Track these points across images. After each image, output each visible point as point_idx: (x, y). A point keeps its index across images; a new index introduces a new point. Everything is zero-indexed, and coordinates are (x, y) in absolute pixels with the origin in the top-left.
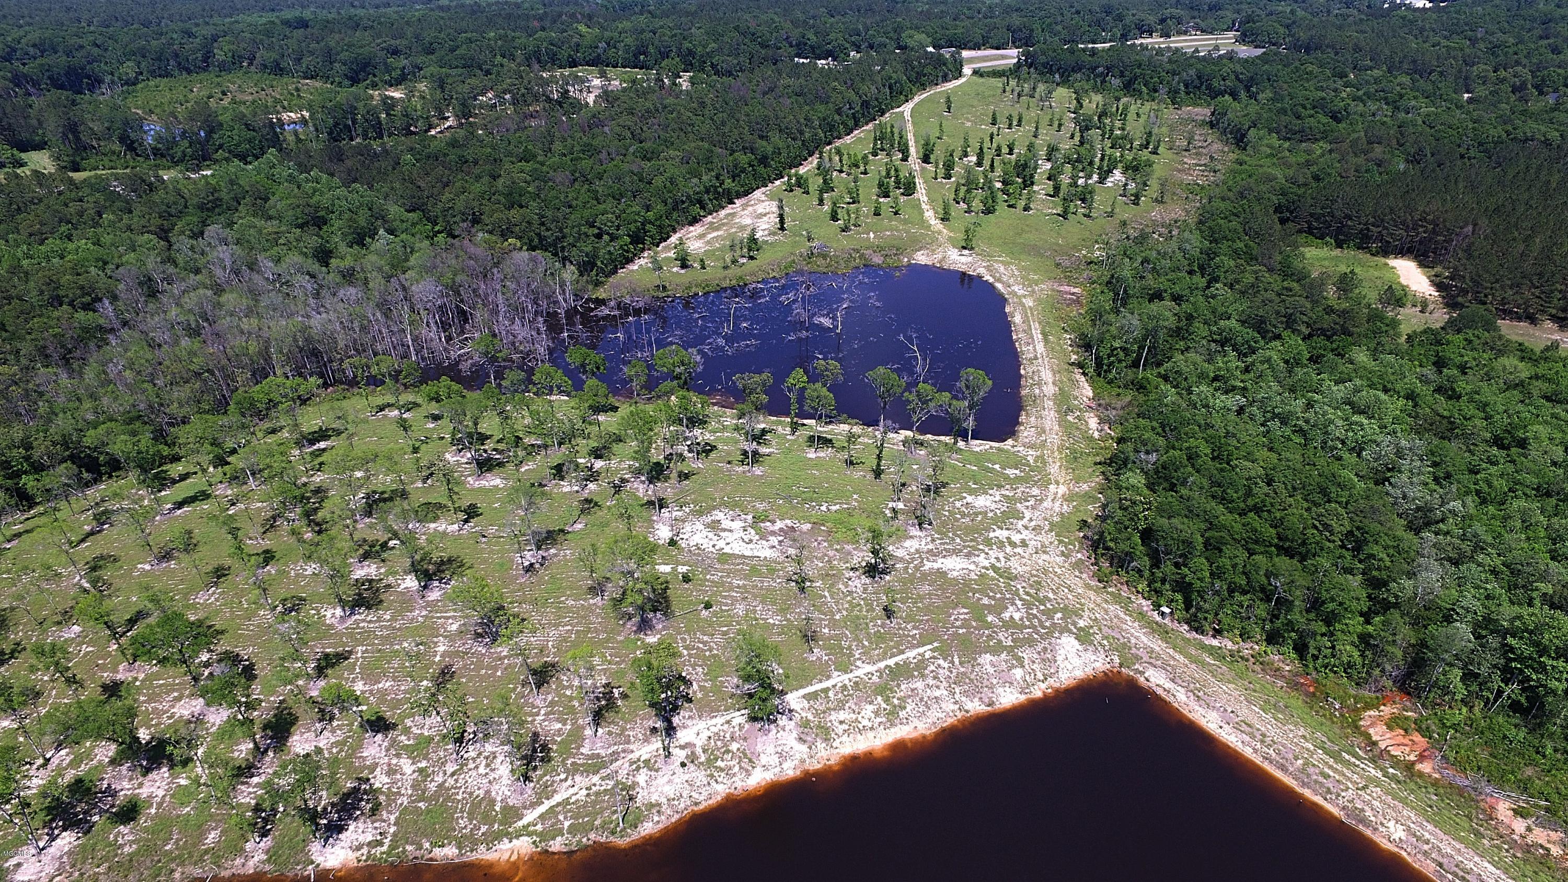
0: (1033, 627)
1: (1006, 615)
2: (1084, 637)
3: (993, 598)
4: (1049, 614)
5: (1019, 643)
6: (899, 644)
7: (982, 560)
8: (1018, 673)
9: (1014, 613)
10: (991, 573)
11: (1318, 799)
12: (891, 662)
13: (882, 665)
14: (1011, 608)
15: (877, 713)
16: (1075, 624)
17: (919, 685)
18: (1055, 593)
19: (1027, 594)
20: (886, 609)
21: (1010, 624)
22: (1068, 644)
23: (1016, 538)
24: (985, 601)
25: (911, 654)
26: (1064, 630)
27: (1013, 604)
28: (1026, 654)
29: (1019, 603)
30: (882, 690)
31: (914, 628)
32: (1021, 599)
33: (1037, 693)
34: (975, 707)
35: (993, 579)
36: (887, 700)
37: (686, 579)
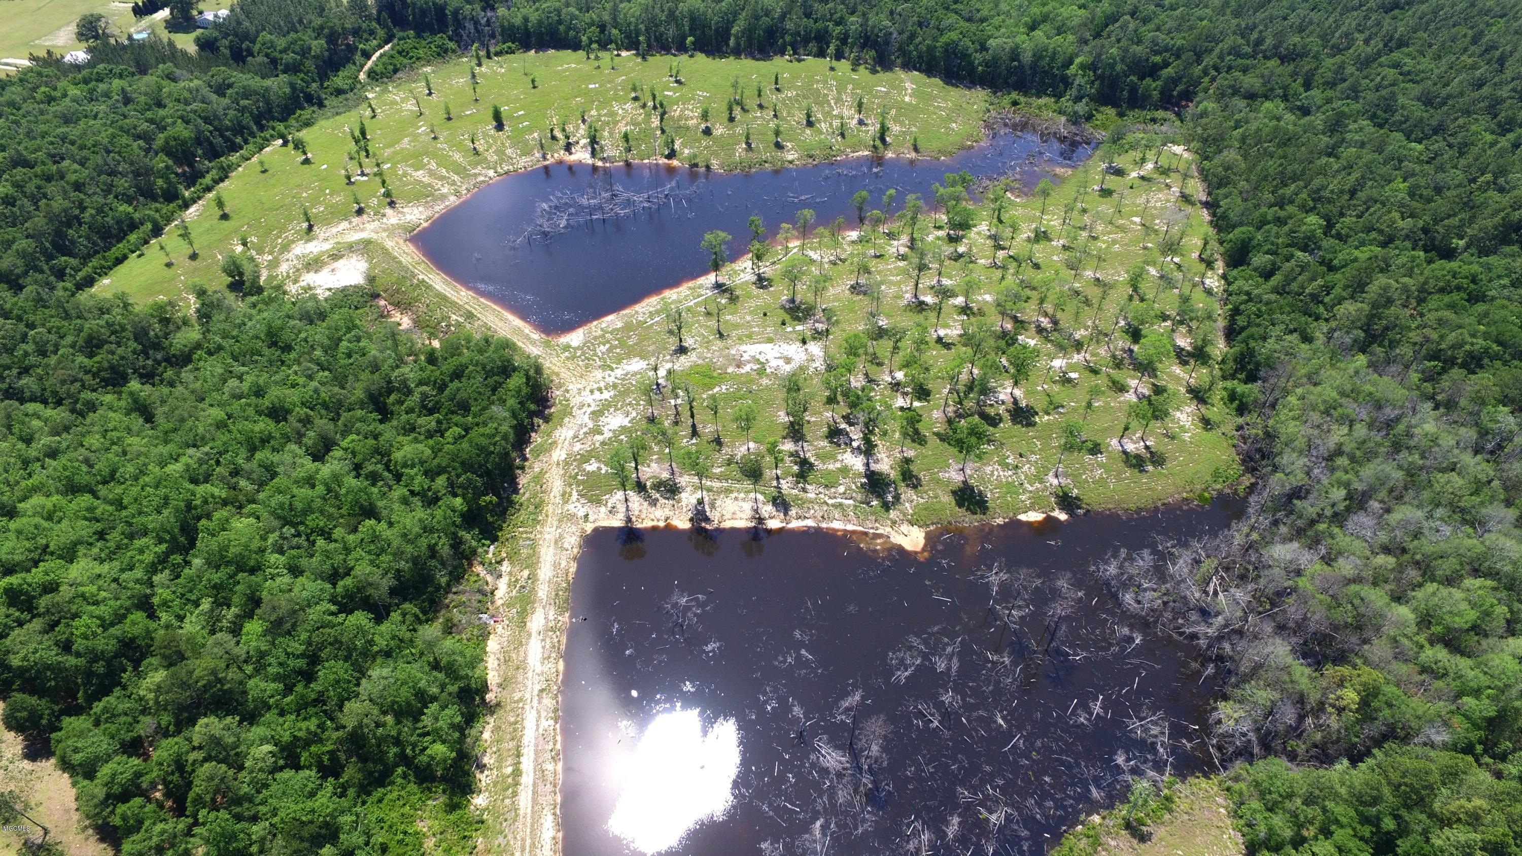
0: (594, 345)
1: (608, 346)
2: (567, 348)
3: (614, 353)
4: (584, 354)
5: (603, 336)
6: (664, 322)
7: (619, 372)
8: (605, 326)
9: (603, 348)
10: (614, 366)
12: (666, 314)
13: (671, 312)
14: (604, 351)
15: (670, 299)
16: (570, 353)
17: (653, 310)
19: (594, 360)
20: (672, 333)
21: (606, 343)
22: (576, 343)
23: (597, 395)
24: (618, 350)
25: (657, 319)
26: (577, 348)
27: (603, 353)
28: (599, 333)
29: (600, 354)
30: (668, 305)
31: (656, 330)
32: (598, 356)
33: (595, 323)
34: (625, 312)
35: (614, 363)
36: (667, 302)
37: (784, 324)
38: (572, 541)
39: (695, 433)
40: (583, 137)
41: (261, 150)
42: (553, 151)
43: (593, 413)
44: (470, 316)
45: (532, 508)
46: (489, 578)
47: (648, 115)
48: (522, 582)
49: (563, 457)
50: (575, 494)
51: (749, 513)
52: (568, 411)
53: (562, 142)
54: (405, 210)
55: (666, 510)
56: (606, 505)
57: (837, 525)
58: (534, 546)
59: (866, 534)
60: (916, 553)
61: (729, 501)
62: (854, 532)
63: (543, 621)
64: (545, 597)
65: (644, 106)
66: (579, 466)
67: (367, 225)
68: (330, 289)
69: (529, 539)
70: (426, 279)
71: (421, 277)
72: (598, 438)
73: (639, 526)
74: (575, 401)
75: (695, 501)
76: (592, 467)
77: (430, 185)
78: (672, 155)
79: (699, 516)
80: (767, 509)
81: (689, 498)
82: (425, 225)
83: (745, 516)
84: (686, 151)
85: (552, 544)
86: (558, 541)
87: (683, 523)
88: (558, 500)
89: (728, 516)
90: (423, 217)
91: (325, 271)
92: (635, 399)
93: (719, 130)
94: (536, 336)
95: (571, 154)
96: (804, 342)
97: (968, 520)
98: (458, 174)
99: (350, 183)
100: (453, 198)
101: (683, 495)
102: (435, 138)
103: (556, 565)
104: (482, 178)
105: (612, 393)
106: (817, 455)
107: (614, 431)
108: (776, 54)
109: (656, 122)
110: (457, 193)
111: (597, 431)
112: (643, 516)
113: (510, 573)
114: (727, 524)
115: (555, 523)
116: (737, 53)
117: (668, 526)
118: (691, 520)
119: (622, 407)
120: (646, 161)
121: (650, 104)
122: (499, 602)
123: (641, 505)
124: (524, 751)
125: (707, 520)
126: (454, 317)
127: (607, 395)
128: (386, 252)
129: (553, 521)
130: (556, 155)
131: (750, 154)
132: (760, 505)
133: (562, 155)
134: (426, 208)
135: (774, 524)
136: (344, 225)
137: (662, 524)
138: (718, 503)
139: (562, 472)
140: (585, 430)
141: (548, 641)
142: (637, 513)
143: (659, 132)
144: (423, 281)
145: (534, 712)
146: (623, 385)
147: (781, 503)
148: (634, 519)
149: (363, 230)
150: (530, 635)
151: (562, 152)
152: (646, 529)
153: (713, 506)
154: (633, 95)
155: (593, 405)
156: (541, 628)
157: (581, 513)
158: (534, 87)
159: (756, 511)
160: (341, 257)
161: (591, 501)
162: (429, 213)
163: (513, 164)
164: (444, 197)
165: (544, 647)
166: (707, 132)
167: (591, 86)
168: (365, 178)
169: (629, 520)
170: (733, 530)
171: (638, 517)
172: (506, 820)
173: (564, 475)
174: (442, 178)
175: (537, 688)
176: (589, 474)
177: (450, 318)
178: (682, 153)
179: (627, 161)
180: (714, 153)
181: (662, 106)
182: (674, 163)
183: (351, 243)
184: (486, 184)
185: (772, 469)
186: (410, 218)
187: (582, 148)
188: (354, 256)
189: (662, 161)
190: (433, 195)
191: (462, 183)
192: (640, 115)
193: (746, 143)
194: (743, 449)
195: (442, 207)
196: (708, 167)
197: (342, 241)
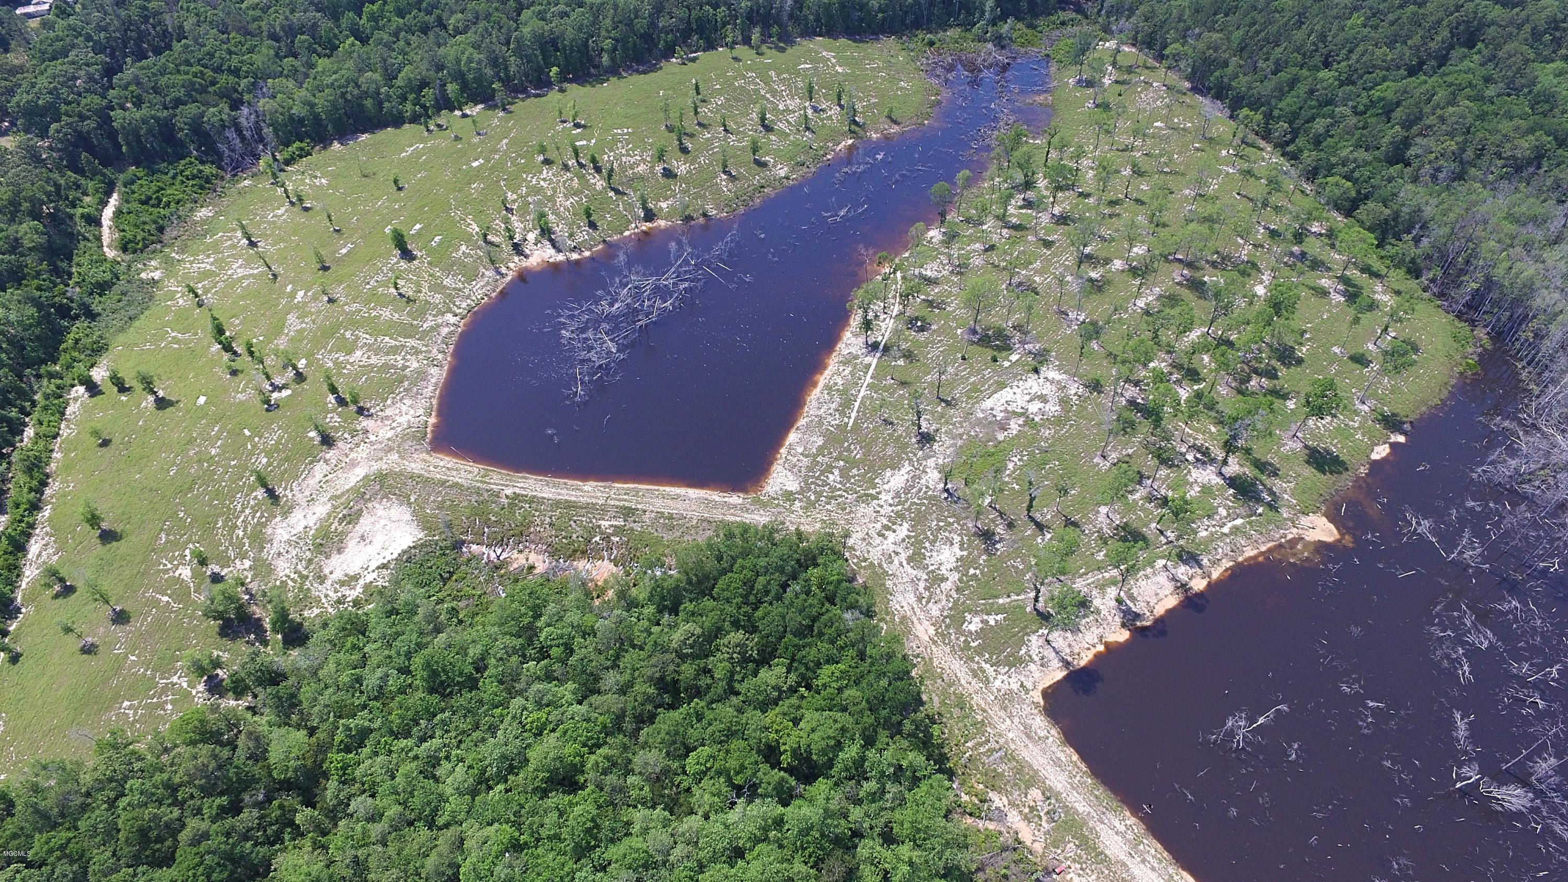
0: (818, 478)
1: (836, 472)
2: (789, 496)
3: (854, 477)
4: (819, 494)
5: (815, 463)
6: (864, 414)
7: (886, 497)
8: (800, 450)
9: (834, 477)
10: (873, 492)
11: (626, 486)
12: (857, 404)
13: (859, 400)
14: (838, 479)
15: (836, 384)
16: (801, 500)
17: (833, 406)
18: (828, 510)
19: (841, 496)
20: (891, 423)
21: (829, 469)
22: (793, 485)
23: (891, 536)
24: (855, 471)
25: (854, 415)
26: (802, 491)
27: (840, 483)
28: (806, 461)
29: (839, 486)
30: (844, 392)
31: (867, 428)
32: (840, 489)
33: (783, 451)
34: (802, 422)
35: (867, 489)
36: (838, 390)
37: (995, 360)
38: (1040, 723)
39: (1040, 527)
40: (526, 230)
41: (63, 414)
42: (505, 262)
43: (910, 560)
44: (627, 512)
45: (956, 712)
46: (991, 826)
47: (582, 177)
48: (1043, 808)
49: (932, 631)
50: (987, 666)
51: (1169, 587)
52: (879, 574)
53: (507, 248)
54: (388, 412)
55: (1094, 629)
56: (1032, 661)
57: (1250, 552)
58: (1009, 757)
59: (1281, 546)
60: (1339, 541)
61: (1143, 583)
62: (1270, 550)
63: (1118, 838)
64: (1088, 809)
65: (566, 168)
66: (960, 632)
67: (353, 455)
68: (384, 566)
69: (991, 751)
70: (517, 491)
71: (509, 491)
72: (946, 586)
73: (1083, 663)
74: (875, 556)
75: (1113, 603)
76: (974, 624)
77: (386, 367)
78: (650, 216)
79: (1129, 618)
80: (1182, 571)
81: (1105, 602)
82: (432, 420)
83: (1167, 592)
84: (664, 205)
85: (1027, 742)
86: (1028, 732)
87: (1123, 636)
88: (976, 685)
89: (1153, 601)
90: (421, 411)
91: (352, 544)
92: (939, 520)
93: (682, 168)
94: (735, 499)
95: (527, 257)
96: (1036, 371)
97: (1345, 481)
98: (411, 337)
99: (271, 407)
100: (434, 371)
101: (1097, 602)
102: (331, 301)
103: (1057, 763)
104: (445, 331)
105: (906, 526)
106: (1169, 487)
107: (956, 569)
108: (659, 60)
109: (599, 183)
110: (433, 362)
111: (936, 579)
112: (1076, 651)
113: (1012, 804)
114: (1160, 610)
115: (1002, 714)
116: (614, 71)
117: (1107, 645)
118: (1123, 625)
119: (936, 537)
120: (627, 233)
121: (572, 162)
122: (1038, 847)
123: (1065, 638)
125: (1137, 616)
126: (605, 524)
127: (903, 530)
128: (425, 481)
129: (996, 713)
130: (511, 265)
131: (739, 184)
132: (1173, 571)
133: (516, 263)
134: (414, 397)
135: (1199, 585)
136: (320, 469)
137: (1101, 648)
138: (1135, 591)
139: (948, 649)
140: (922, 585)
141: (1150, 858)
142: (1068, 651)
143: (612, 194)
144: (516, 496)
146: (909, 509)
147: (1189, 557)
148: (1070, 659)
149: (354, 464)
150: (1124, 864)
151: (516, 259)
152: (1090, 662)
153: (1132, 598)
154: (541, 158)
155: (900, 550)
156: (1126, 848)
157: (1015, 687)
158: (400, 189)
159: (1174, 579)
160: (359, 513)
161: (1011, 665)
162: (422, 403)
163: (468, 297)
164: (422, 375)
165: (1153, 869)
166: (669, 174)
167: (475, 164)
168: (286, 393)
169: (1067, 664)
170: (1169, 612)
171: (1072, 654)
173: (953, 651)
174: (394, 350)
176: (978, 635)
177: (599, 527)
178: (661, 209)
179: (604, 241)
180: (697, 196)
181: (594, 160)
182: (662, 223)
183: (355, 489)
184: (457, 335)
185: (1146, 526)
186: (403, 420)
187: (536, 244)
188: (377, 506)
189: (645, 226)
190: (405, 376)
191: (427, 346)
192: (572, 180)
193: (725, 172)
194: (1102, 518)
195: (431, 388)
196: (705, 215)
197: (339, 492)
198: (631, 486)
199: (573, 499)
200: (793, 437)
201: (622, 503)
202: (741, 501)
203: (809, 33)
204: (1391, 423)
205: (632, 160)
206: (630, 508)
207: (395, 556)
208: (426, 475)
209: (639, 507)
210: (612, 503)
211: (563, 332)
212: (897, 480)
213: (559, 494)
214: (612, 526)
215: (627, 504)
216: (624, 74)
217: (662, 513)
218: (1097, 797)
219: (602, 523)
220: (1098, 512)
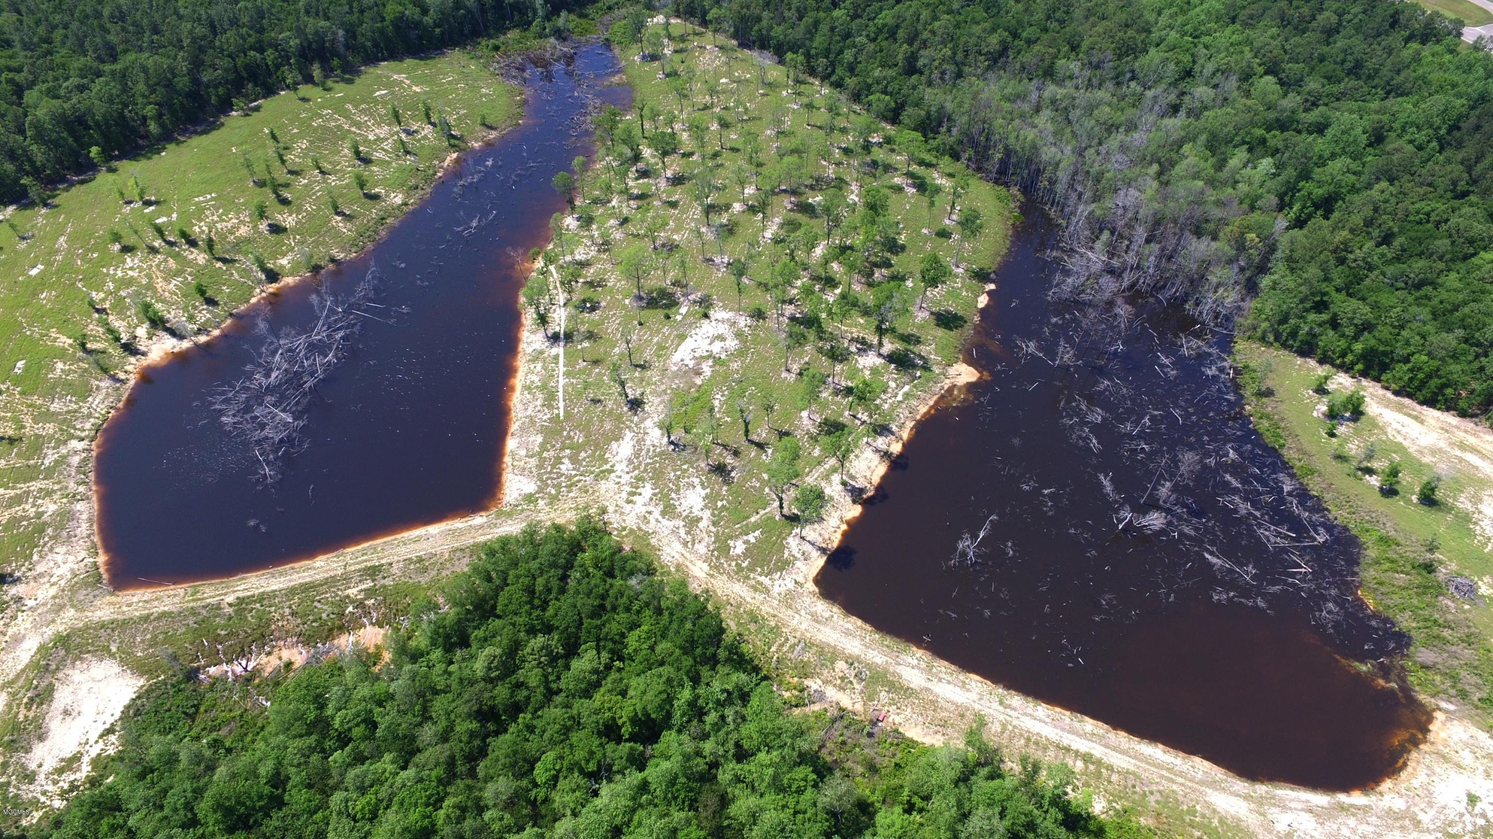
0: (551, 472)
1: (566, 461)
2: (530, 498)
3: (584, 460)
4: (558, 487)
5: (542, 460)
6: (571, 401)
7: (621, 467)
8: (523, 452)
9: (566, 466)
10: (607, 467)
11: (360, 547)
12: (560, 394)
13: (561, 390)
14: (571, 467)
15: (533, 382)
16: (543, 498)
17: (539, 403)
18: (572, 498)
19: (579, 481)
20: (599, 401)
21: (558, 460)
22: (530, 487)
23: (639, 500)
24: (583, 455)
25: (561, 404)
26: (540, 490)
27: (574, 469)
28: (533, 462)
29: (574, 473)
30: (544, 387)
31: (579, 412)
32: (576, 475)
33: (507, 459)
34: (514, 427)
35: (601, 466)
36: (537, 387)
37: (666, 318)
38: (822, 607)
39: (761, 446)
40: (133, 327)
42: (120, 367)
43: (663, 514)
44: (373, 572)
45: (752, 627)
46: (816, 707)
47: (176, 256)
48: (851, 674)
49: (705, 567)
50: (762, 579)
51: (876, 458)
52: (643, 537)
53: (115, 351)
54: (40, 569)
55: (833, 514)
56: (796, 559)
57: (923, 409)
58: (809, 645)
59: (942, 396)
60: (980, 378)
61: (856, 463)
62: (936, 403)
63: (916, 671)
64: (884, 659)
65: (153, 250)
66: (729, 558)
67: (11, 631)
68: (110, 731)
69: (793, 647)
70: (241, 594)
71: (230, 599)
72: (703, 524)
73: (835, 544)
74: (631, 521)
75: (840, 487)
76: (738, 547)
77: (15, 521)
78: (272, 276)
79: (856, 494)
80: (881, 442)
81: (833, 489)
82: (102, 559)
83: (876, 463)
84: (284, 262)
85: (818, 626)
86: (816, 618)
87: (856, 511)
88: (760, 597)
89: (868, 474)
90: (83, 554)
91: (55, 725)
92: (675, 471)
93: (289, 220)
94: (479, 519)
95: (144, 354)
96: (706, 316)
97: (968, 331)
98: (33, 479)
100: (80, 506)
101: (828, 491)
103: (847, 633)
104: (76, 460)
105: (648, 486)
106: (847, 379)
107: (706, 506)
108: (217, 117)
109: (200, 257)
110: (74, 498)
111: (692, 522)
112: (827, 537)
113: (826, 682)
114: (876, 480)
115: (790, 612)
116: (167, 137)
117: (848, 523)
118: (854, 502)
119: (678, 486)
120: (253, 300)
121: (158, 243)
122: (859, 707)
123: (814, 530)
124: (1065, 742)
125: (862, 491)
126: (352, 592)
127: (647, 491)
128: (122, 625)
129: (785, 614)
130: (129, 368)
131: (357, 222)
132: (874, 444)
133: (133, 365)
134: (65, 544)
135: (896, 448)
137: (844, 527)
138: (852, 471)
139: (725, 577)
140: (682, 532)
141: (943, 676)
142: (820, 539)
143: (219, 264)
144: (241, 600)
145: (1023, 718)
146: (645, 470)
147: (882, 430)
148: (824, 546)
149: (17, 640)
150: (927, 689)
151: (132, 360)
152: (841, 542)
153: (852, 477)
154: (117, 247)
155: (651, 509)
156: (924, 676)
157: (791, 585)
159: (877, 451)
160: (50, 690)
161: (781, 569)
162: (81, 545)
163: (90, 416)
164: (66, 517)
165: (949, 682)
166: (276, 229)
167: (34, 272)
169: (823, 550)
170: (884, 478)
171: (824, 540)
172: (1134, 786)
173: (730, 577)
174: (18, 500)
175: (996, 705)
176: (745, 555)
177: (348, 597)
178: (282, 266)
179: (231, 315)
180: (317, 244)
181: (184, 235)
182: (289, 280)
183: (33, 665)
184: (93, 460)
185: (841, 415)
186: (64, 570)
187: (151, 339)
188: (70, 672)
189: (272, 288)
190: (45, 523)
191: (59, 482)
192: (165, 261)
193: (338, 214)
194: (806, 421)
195: (84, 526)
196: (333, 260)
197: (11, 676)
198: (365, 545)
199: (308, 580)
200: (511, 444)
201: (363, 565)
202: (484, 519)
203: (372, 59)
204: (981, 276)
205: (229, 225)
206: (374, 567)
207: (118, 715)
208: (120, 617)
209: (383, 562)
210: (353, 568)
211: (224, 419)
212: (623, 449)
213: (290, 581)
214: (361, 591)
215: (369, 564)
216: (182, 139)
217: (410, 559)
218: (888, 646)
219: (349, 592)
220: (801, 418)
